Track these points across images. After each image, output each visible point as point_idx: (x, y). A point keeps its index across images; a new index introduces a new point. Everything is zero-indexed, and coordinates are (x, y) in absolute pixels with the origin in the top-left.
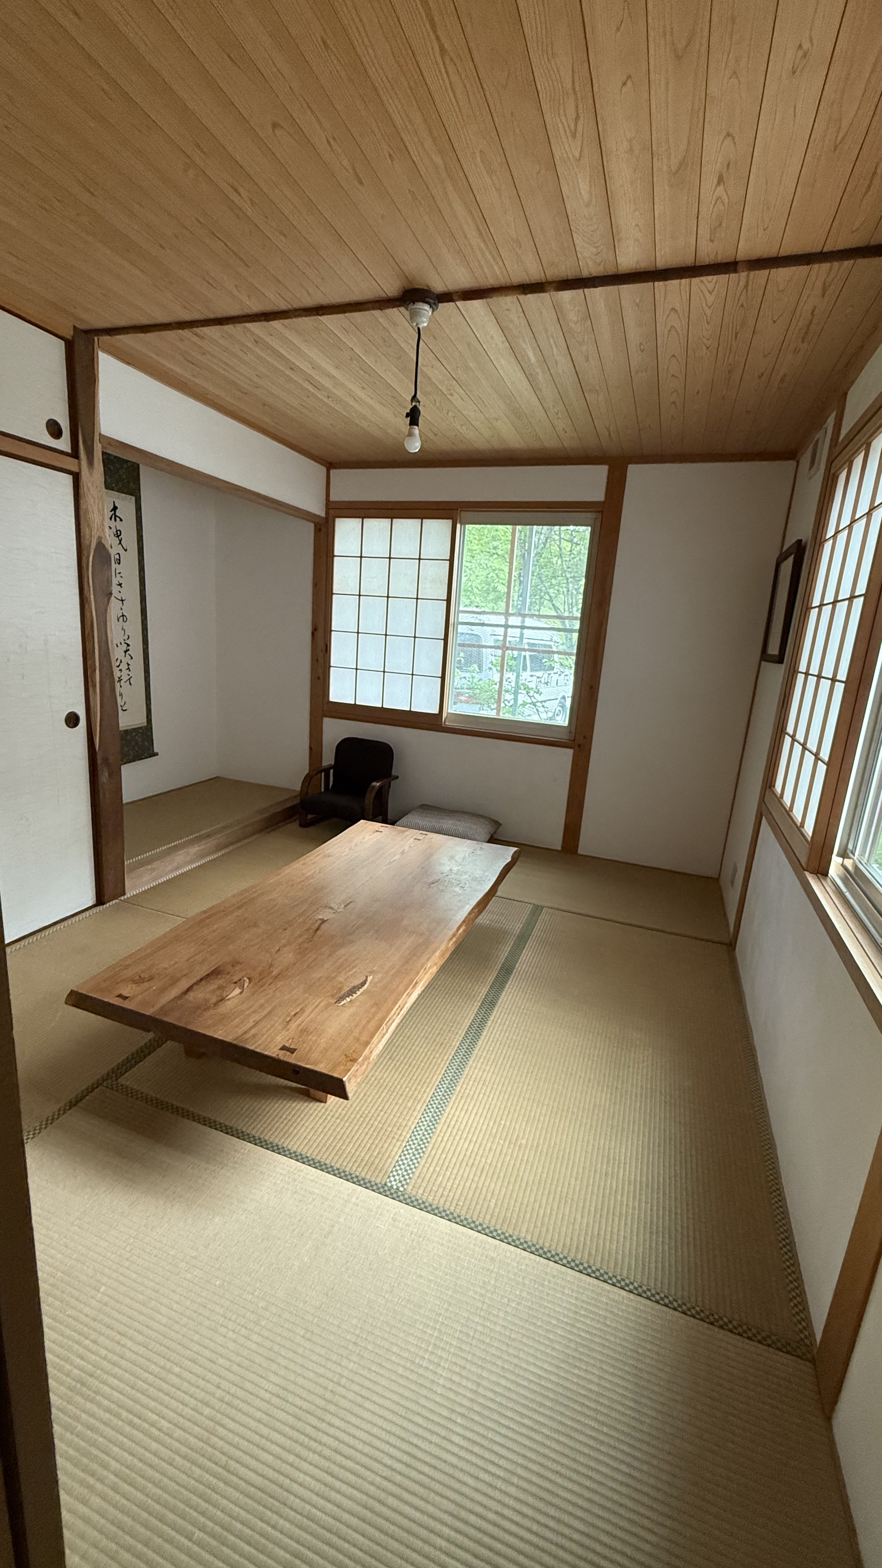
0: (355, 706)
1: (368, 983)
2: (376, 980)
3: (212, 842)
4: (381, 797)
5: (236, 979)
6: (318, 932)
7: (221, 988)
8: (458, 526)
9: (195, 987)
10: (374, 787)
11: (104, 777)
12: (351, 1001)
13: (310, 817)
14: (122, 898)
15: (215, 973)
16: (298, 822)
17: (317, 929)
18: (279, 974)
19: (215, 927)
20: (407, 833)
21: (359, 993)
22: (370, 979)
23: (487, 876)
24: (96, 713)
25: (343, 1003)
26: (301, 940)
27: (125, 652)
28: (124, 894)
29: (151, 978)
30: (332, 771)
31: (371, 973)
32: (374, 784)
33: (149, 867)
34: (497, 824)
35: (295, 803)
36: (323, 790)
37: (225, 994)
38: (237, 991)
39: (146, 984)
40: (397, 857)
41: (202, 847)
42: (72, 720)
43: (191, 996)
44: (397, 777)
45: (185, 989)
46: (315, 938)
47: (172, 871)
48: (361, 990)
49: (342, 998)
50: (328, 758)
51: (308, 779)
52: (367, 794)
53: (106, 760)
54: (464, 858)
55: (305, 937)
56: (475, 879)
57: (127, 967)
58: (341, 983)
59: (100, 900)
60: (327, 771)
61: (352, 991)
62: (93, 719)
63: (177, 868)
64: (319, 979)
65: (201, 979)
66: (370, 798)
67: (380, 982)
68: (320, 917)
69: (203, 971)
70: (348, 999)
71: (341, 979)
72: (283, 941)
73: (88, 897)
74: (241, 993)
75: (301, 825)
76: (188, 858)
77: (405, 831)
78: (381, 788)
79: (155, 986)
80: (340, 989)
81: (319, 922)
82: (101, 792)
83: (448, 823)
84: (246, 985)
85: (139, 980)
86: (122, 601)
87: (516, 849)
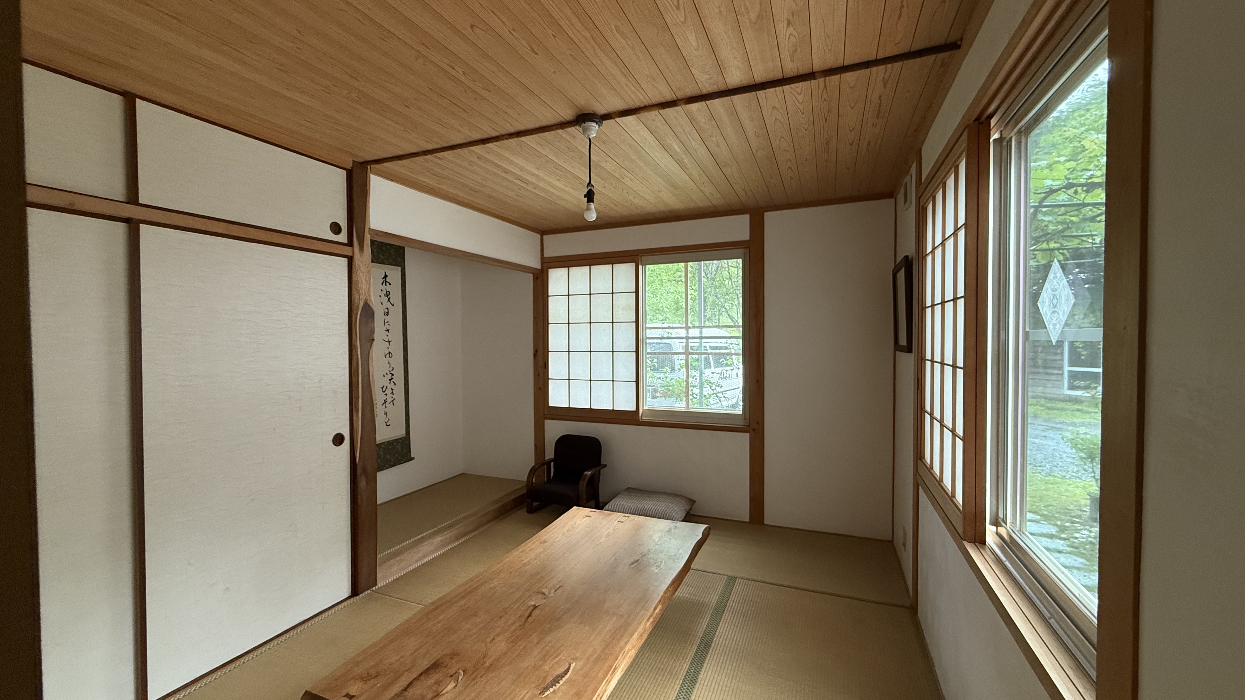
0: (569, 409)
1: (570, 671)
2: (578, 668)
3: (453, 532)
4: (594, 483)
5: (452, 672)
6: (530, 618)
7: (438, 683)
8: (640, 267)
9: (415, 683)
10: (586, 475)
11: (362, 483)
12: (554, 691)
13: (535, 504)
14: (374, 588)
15: (435, 666)
16: (525, 509)
17: (529, 616)
18: (491, 665)
19: (440, 618)
20: (612, 516)
21: (561, 682)
22: (573, 666)
23: (680, 554)
24: (357, 433)
25: (546, 694)
26: (513, 628)
27: (390, 380)
28: (376, 584)
29: (377, 675)
30: (552, 464)
31: (575, 659)
32: (586, 473)
33: (398, 558)
34: (692, 502)
35: (521, 493)
36: (546, 480)
37: (441, 689)
38: (452, 685)
39: (372, 681)
40: (603, 539)
41: (443, 538)
42: (338, 440)
43: (411, 691)
44: (606, 466)
45: (405, 686)
46: (527, 625)
47: (417, 561)
48: (564, 679)
49: (546, 689)
50: (550, 454)
51: (533, 471)
52: (581, 482)
53: (365, 471)
54: (660, 538)
55: (518, 624)
56: (670, 558)
57: (357, 664)
58: (546, 672)
59: (355, 591)
60: (548, 463)
61: (556, 681)
62: (355, 437)
63: (421, 559)
64: (527, 668)
65: (422, 674)
66: (583, 485)
67: (581, 669)
68: (533, 603)
69: (425, 664)
70: (551, 690)
71: (546, 668)
72: (499, 630)
73: (345, 590)
74: (455, 687)
75: (528, 512)
76: (432, 548)
77: (609, 515)
78: (592, 476)
79: (379, 683)
80: (545, 678)
81: (532, 608)
82: (359, 497)
83: (649, 504)
84: (460, 678)
85: (366, 678)
86: (389, 342)
87: (706, 526)
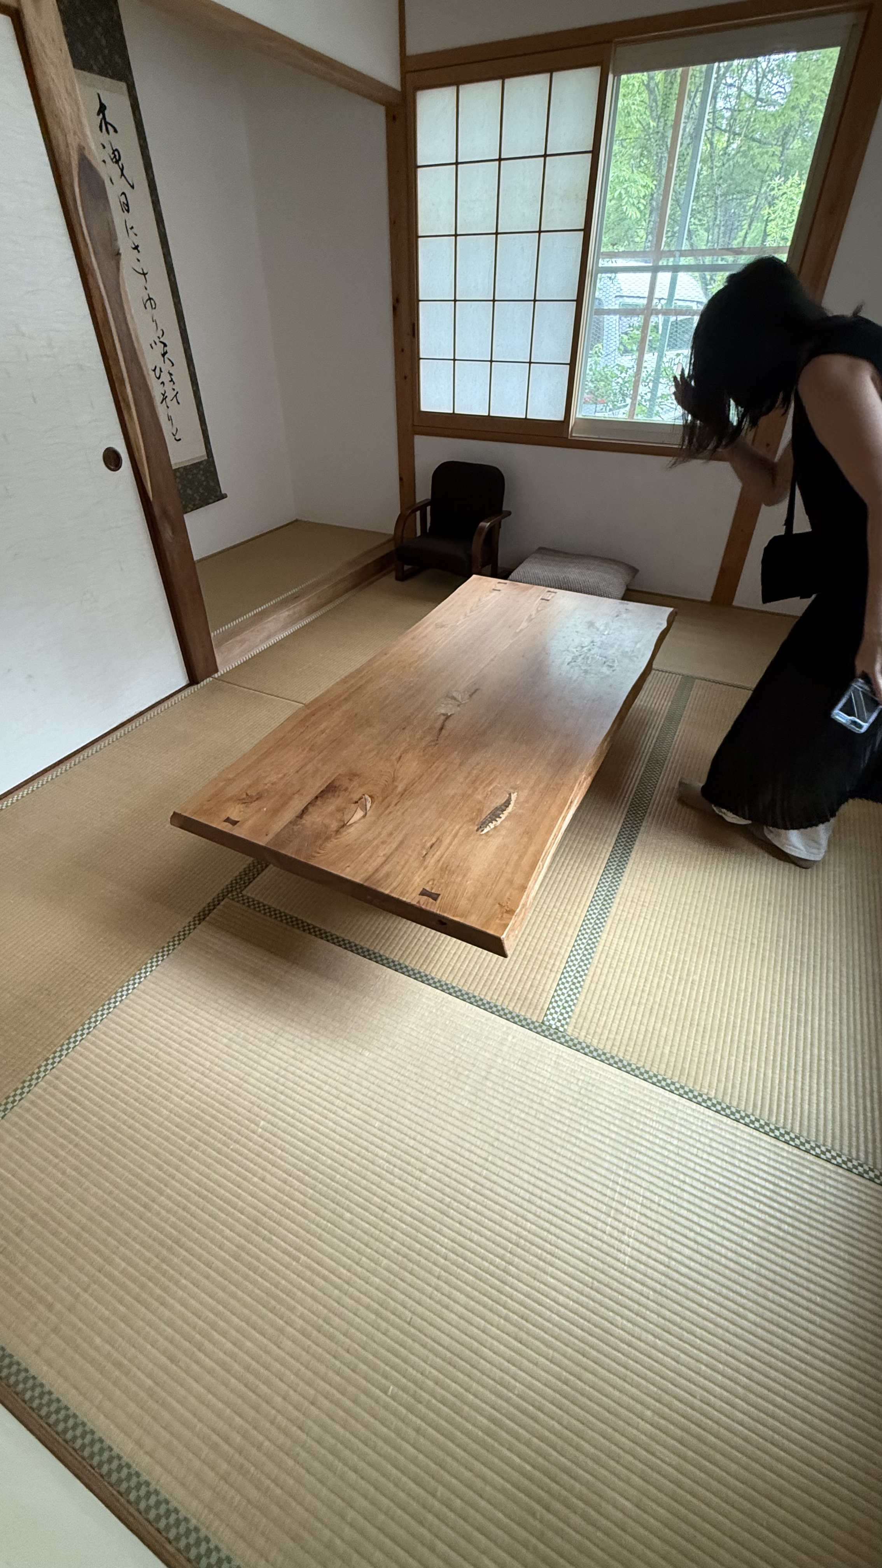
0: (453, 416)
1: (512, 803)
2: (522, 799)
4: (491, 539)
5: (356, 797)
6: (443, 731)
7: (341, 810)
9: (310, 809)
10: (483, 528)
11: (167, 534)
12: (495, 827)
13: (406, 567)
14: (216, 675)
15: (330, 790)
16: (393, 574)
17: (442, 729)
18: (405, 790)
19: (323, 726)
20: (531, 591)
21: (503, 816)
22: (514, 797)
23: (639, 649)
24: (139, 450)
25: (486, 830)
26: (423, 743)
27: (164, 355)
28: (217, 671)
29: (259, 797)
30: (429, 508)
31: (515, 788)
32: (482, 524)
33: (238, 638)
34: (634, 571)
35: (386, 551)
36: (419, 534)
37: (346, 818)
38: (360, 814)
39: (255, 804)
40: (524, 624)
41: (291, 612)
42: (112, 459)
43: (308, 820)
44: (509, 513)
45: (300, 811)
46: (441, 741)
47: (262, 642)
48: (506, 813)
49: (483, 825)
50: (423, 492)
51: (403, 520)
52: (475, 537)
53: (165, 512)
54: (607, 625)
55: (429, 738)
56: (624, 654)
57: (229, 781)
58: (480, 802)
59: (193, 680)
60: (422, 508)
61: (495, 815)
62: (136, 455)
63: (269, 637)
64: (453, 797)
65: (317, 797)
66: (477, 544)
67: (527, 801)
68: (443, 711)
69: (318, 785)
70: (492, 826)
71: (479, 797)
72: (404, 745)
73: (180, 679)
74: (364, 816)
75: (397, 579)
76: (279, 625)
77: (527, 589)
78: (491, 528)
79: (266, 806)
80: (480, 811)
81: (443, 718)
82: (168, 555)
83: (573, 573)
84: (369, 805)
85: (246, 800)
86: (144, 274)
87: (671, 609)
